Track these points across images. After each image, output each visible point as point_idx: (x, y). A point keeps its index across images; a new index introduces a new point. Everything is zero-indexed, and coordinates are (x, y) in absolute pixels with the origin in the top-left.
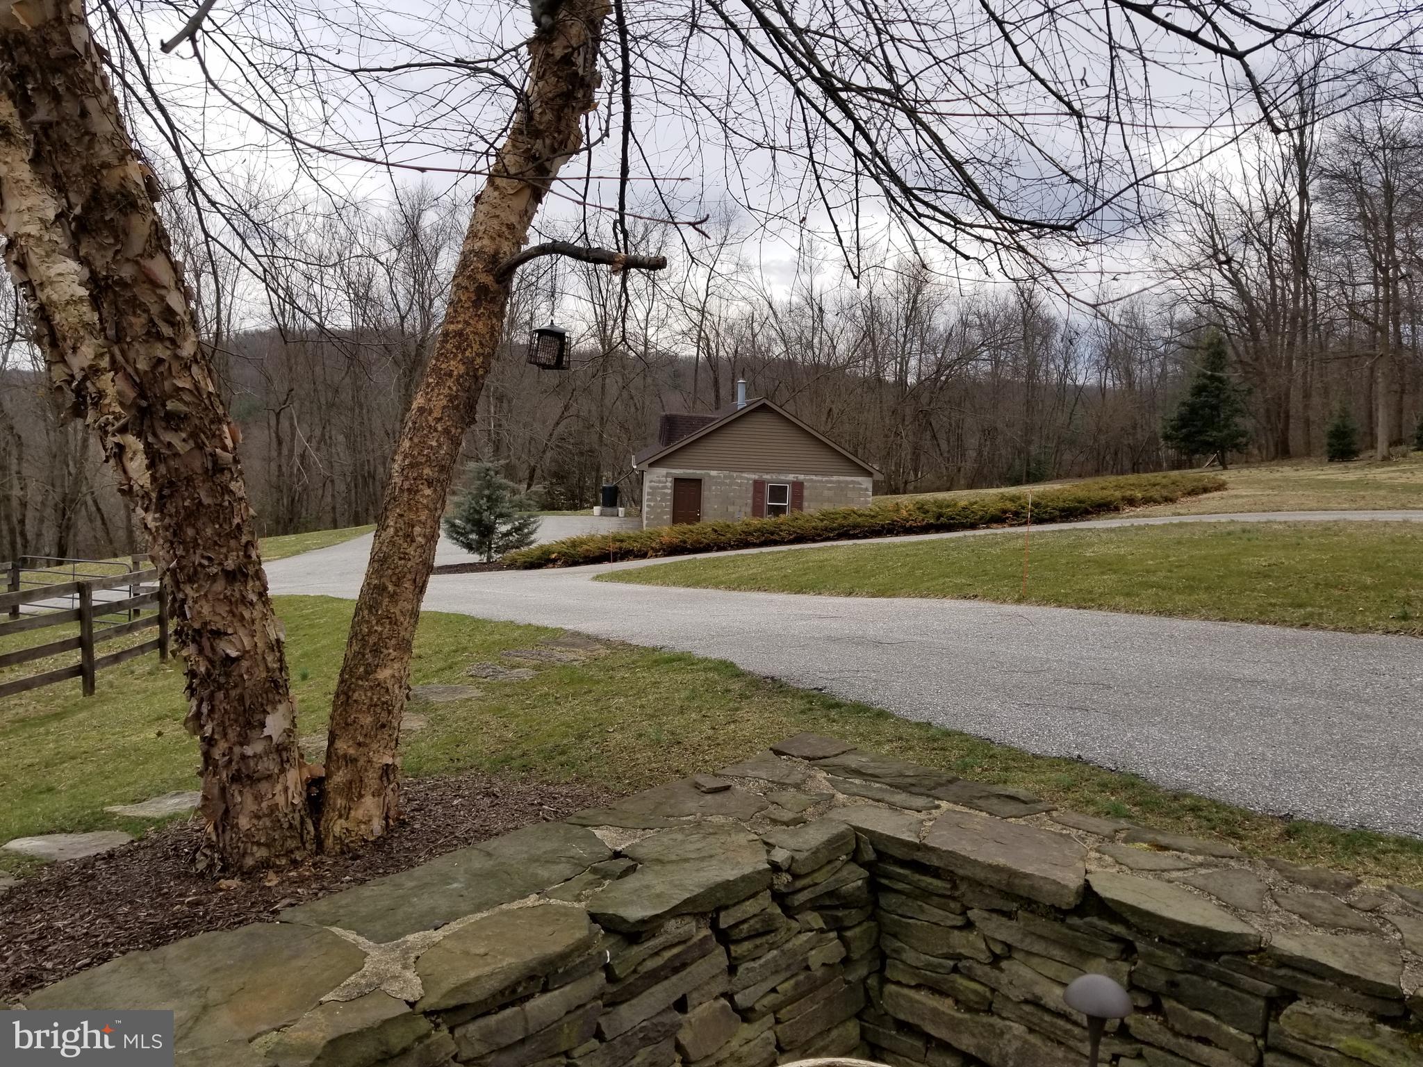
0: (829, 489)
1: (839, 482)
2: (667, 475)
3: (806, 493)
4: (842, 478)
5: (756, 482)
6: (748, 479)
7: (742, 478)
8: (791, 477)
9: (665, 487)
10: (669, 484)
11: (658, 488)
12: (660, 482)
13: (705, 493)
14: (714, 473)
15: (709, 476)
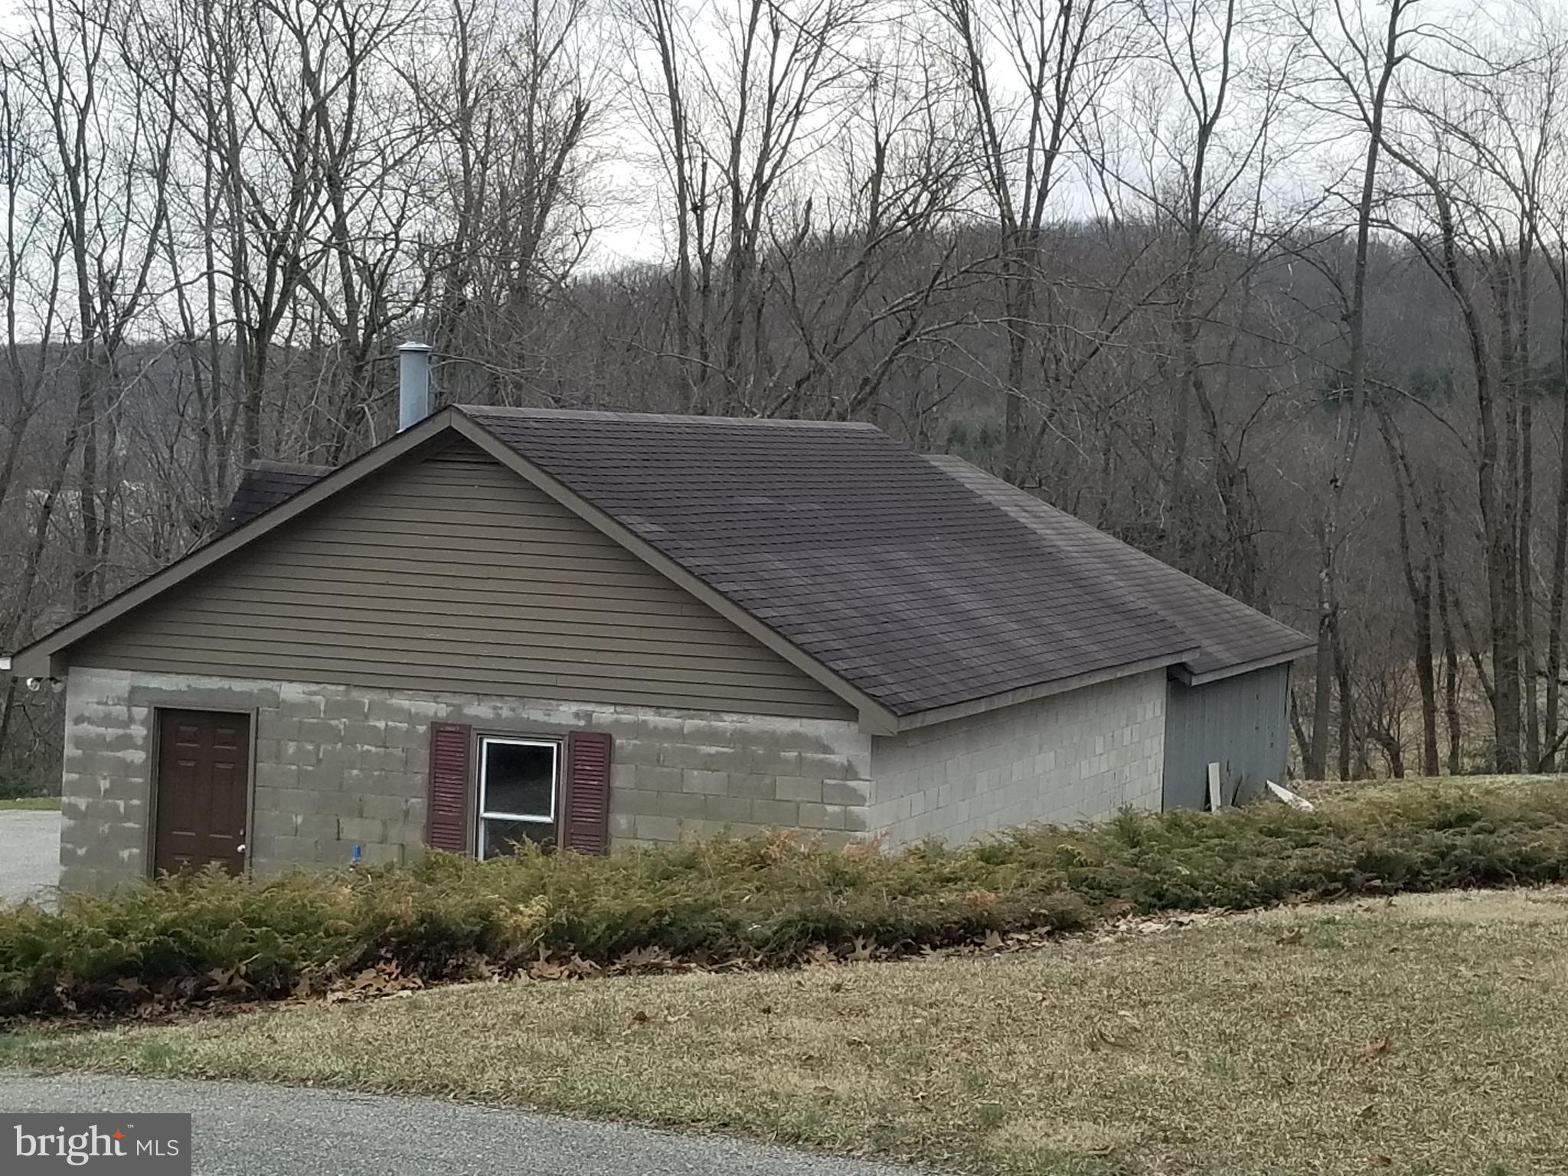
0: (709, 764)
1: (743, 738)
2: (134, 696)
3: (622, 778)
4: (754, 724)
5: (438, 729)
6: (412, 718)
7: (391, 712)
8: (566, 714)
9: (125, 742)
10: (139, 731)
11: (101, 742)
12: (107, 721)
13: (264, 768)
14: (292, 692)
15: (278, 703)
